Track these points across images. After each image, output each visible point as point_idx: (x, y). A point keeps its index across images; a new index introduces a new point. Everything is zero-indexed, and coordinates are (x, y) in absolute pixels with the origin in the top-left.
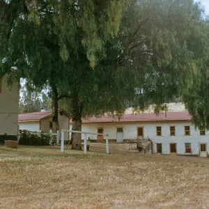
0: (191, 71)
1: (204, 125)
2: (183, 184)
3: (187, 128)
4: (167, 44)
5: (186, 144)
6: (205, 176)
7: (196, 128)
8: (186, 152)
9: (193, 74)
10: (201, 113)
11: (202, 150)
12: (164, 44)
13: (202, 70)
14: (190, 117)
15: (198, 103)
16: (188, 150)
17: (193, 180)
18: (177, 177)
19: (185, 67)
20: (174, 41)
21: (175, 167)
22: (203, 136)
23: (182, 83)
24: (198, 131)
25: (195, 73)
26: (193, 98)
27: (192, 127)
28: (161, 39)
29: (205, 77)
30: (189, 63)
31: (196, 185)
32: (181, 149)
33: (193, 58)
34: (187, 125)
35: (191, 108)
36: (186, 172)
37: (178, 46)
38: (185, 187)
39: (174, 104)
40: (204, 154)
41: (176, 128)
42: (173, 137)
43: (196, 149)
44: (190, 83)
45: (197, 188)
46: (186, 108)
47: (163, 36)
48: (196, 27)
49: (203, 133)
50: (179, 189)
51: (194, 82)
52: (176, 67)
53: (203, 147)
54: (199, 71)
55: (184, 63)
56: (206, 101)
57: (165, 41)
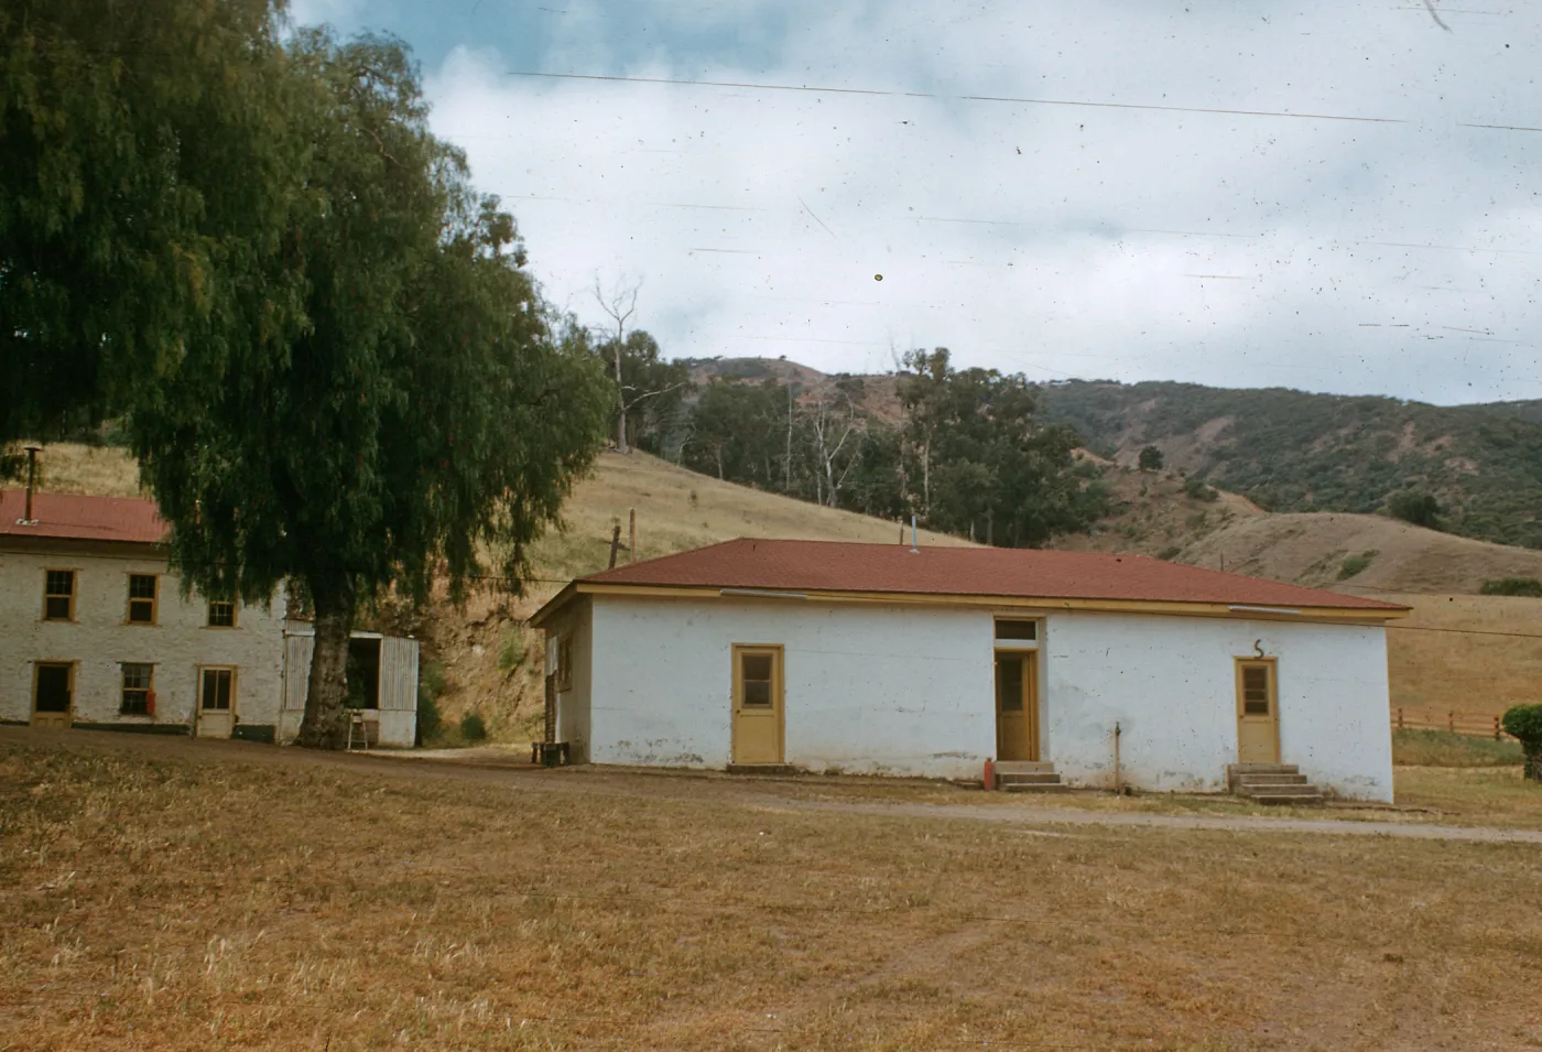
0: (182, 289)
1: (231, 575)
2: (64, 878)
3: (143, 587)
4: (61, 118)
5: (126, 666)
6: (191, 831)
7: (186, 587)
8: (124, 710)
9: (191, 307)
10: (220, 514)
11: (208, 704)
12: (40, 114)
13: (242, 297)
14: (159, 530)
15: (211, 464)
16: (137, 697)
17: (126, 852)
18: (36, 840)
19: (152, 266)
20: (104, 111)
21: (39, 790)
22: (222, 633)
23: (130, 344)
24: (200, 607)
25: (204, 302)
26: (187, 435)
27: (168, 584)
28: (29, 81)
29: (255, 334)
30: (177, 249)
31: (132, 880)
32: (96, 697)
33: (202, 229)
34: (144, 568)
35: (169, 485)
36: (95, 811)
37: (125, 144)
38: (71, 891)
39: (82, 449)
40: (217, 724)
41: (80, 581)
42: (59, 629)
43: (176, 700)
44: (172, 352)
45: (137, 892)
46: (144, 479)
47: (44, 67)
48: (231, 72)
49: (222, 617)
50: (31, 906)
51: (193, 349)
52: (103, 252)
53: (217, 689)
54: (227, 302)
55: (146, 243)
56: (251, 457)
57: (49, 101)
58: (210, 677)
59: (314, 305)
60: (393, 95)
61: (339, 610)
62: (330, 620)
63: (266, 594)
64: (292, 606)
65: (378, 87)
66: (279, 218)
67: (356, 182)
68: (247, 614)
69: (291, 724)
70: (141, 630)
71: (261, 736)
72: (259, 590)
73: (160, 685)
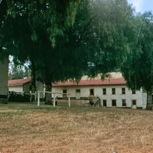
0: (126, 50)
1: (135, 87)
2: (120, 127)
3: (123, 89)
4: (110, 32)
5: (123, 100)
6: (135, 121)
7: (129, 89)
8: (123, 105)
9: (127, 53)
10: (132, 79)
11: (133, 104)
12: (108, 32)
13: (133, 50)
14: (125, 82)
15: (131, 73)
16: (124, 104)
17: (127, 124)
18: (116, 122)
19: (122, 48)
20: (115, 30)
21: (115, 116)
22: (134, 95)
24: (131, 91)
25: (129, 52)
26: (128, 69)
27: (127, 89)
28: (106, 28)
29: (136, 55)
30: (125, 45)
31: (129, 128)
32: (119, 104)
33: (127, 42)
34: (123, 87)
35: (126, 76)
36: (122, 118)
37: (117, 34)
38: (122, 129)
39: (115, 73)
40: (134, 107)
41: (116, 90)
42: (114, 96)
43: (129, 104)
44: (125, 59)
45: (130, 129)
46: (123, 76)
47: (107, 26)
48: (129, 21)
49: (134, 93)
50: (117, 130)
51: (128, 58)
52: (116, 48)
53: (134, 102)
54: (132, 51)
55: (121, 46)
56: (136, 71)
57: (108, 30)
58: (133, 101)
59: (143, 50)
60: (150, 18)
61: (150, 91)
62: (149, 92)
63: (140, 89)
64: (143, 91)
65: (148, 18)
66: (137, 39)
67: (146, 32)
68: (137, 92)
69: (145, 107)
70: (124, 95)
71: (140, 108)
72: (138, 89)
73: (127, 102)
